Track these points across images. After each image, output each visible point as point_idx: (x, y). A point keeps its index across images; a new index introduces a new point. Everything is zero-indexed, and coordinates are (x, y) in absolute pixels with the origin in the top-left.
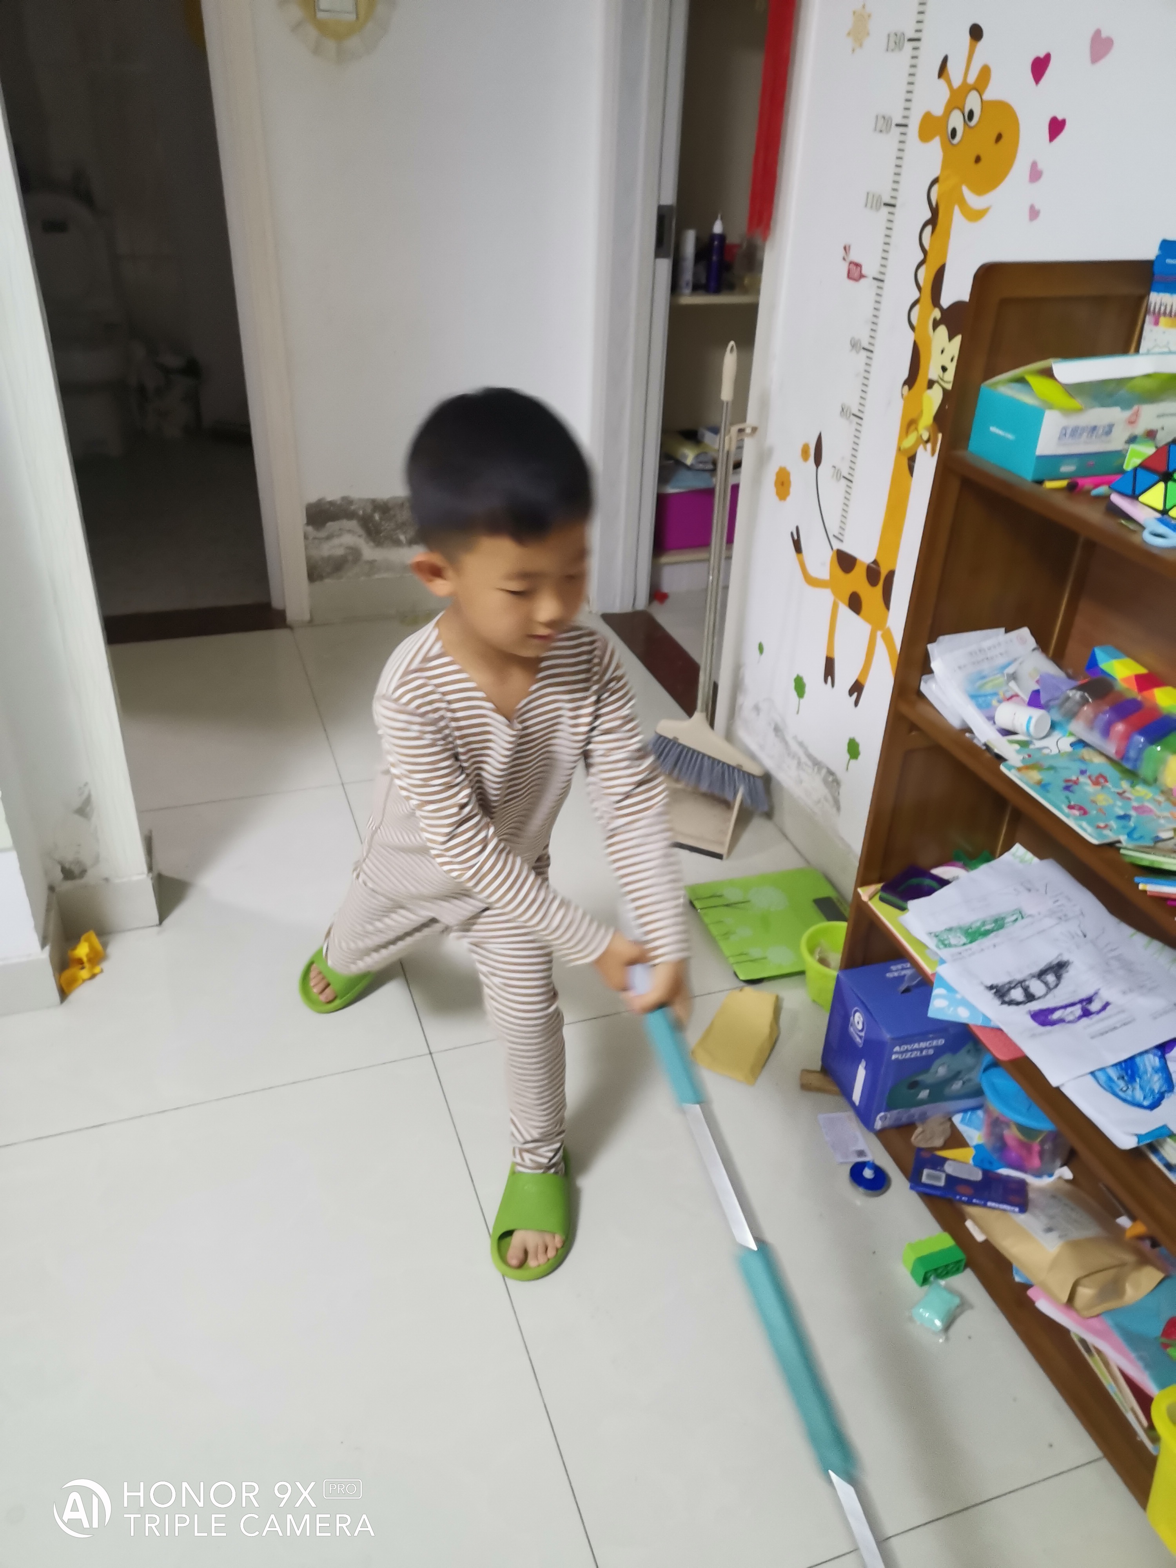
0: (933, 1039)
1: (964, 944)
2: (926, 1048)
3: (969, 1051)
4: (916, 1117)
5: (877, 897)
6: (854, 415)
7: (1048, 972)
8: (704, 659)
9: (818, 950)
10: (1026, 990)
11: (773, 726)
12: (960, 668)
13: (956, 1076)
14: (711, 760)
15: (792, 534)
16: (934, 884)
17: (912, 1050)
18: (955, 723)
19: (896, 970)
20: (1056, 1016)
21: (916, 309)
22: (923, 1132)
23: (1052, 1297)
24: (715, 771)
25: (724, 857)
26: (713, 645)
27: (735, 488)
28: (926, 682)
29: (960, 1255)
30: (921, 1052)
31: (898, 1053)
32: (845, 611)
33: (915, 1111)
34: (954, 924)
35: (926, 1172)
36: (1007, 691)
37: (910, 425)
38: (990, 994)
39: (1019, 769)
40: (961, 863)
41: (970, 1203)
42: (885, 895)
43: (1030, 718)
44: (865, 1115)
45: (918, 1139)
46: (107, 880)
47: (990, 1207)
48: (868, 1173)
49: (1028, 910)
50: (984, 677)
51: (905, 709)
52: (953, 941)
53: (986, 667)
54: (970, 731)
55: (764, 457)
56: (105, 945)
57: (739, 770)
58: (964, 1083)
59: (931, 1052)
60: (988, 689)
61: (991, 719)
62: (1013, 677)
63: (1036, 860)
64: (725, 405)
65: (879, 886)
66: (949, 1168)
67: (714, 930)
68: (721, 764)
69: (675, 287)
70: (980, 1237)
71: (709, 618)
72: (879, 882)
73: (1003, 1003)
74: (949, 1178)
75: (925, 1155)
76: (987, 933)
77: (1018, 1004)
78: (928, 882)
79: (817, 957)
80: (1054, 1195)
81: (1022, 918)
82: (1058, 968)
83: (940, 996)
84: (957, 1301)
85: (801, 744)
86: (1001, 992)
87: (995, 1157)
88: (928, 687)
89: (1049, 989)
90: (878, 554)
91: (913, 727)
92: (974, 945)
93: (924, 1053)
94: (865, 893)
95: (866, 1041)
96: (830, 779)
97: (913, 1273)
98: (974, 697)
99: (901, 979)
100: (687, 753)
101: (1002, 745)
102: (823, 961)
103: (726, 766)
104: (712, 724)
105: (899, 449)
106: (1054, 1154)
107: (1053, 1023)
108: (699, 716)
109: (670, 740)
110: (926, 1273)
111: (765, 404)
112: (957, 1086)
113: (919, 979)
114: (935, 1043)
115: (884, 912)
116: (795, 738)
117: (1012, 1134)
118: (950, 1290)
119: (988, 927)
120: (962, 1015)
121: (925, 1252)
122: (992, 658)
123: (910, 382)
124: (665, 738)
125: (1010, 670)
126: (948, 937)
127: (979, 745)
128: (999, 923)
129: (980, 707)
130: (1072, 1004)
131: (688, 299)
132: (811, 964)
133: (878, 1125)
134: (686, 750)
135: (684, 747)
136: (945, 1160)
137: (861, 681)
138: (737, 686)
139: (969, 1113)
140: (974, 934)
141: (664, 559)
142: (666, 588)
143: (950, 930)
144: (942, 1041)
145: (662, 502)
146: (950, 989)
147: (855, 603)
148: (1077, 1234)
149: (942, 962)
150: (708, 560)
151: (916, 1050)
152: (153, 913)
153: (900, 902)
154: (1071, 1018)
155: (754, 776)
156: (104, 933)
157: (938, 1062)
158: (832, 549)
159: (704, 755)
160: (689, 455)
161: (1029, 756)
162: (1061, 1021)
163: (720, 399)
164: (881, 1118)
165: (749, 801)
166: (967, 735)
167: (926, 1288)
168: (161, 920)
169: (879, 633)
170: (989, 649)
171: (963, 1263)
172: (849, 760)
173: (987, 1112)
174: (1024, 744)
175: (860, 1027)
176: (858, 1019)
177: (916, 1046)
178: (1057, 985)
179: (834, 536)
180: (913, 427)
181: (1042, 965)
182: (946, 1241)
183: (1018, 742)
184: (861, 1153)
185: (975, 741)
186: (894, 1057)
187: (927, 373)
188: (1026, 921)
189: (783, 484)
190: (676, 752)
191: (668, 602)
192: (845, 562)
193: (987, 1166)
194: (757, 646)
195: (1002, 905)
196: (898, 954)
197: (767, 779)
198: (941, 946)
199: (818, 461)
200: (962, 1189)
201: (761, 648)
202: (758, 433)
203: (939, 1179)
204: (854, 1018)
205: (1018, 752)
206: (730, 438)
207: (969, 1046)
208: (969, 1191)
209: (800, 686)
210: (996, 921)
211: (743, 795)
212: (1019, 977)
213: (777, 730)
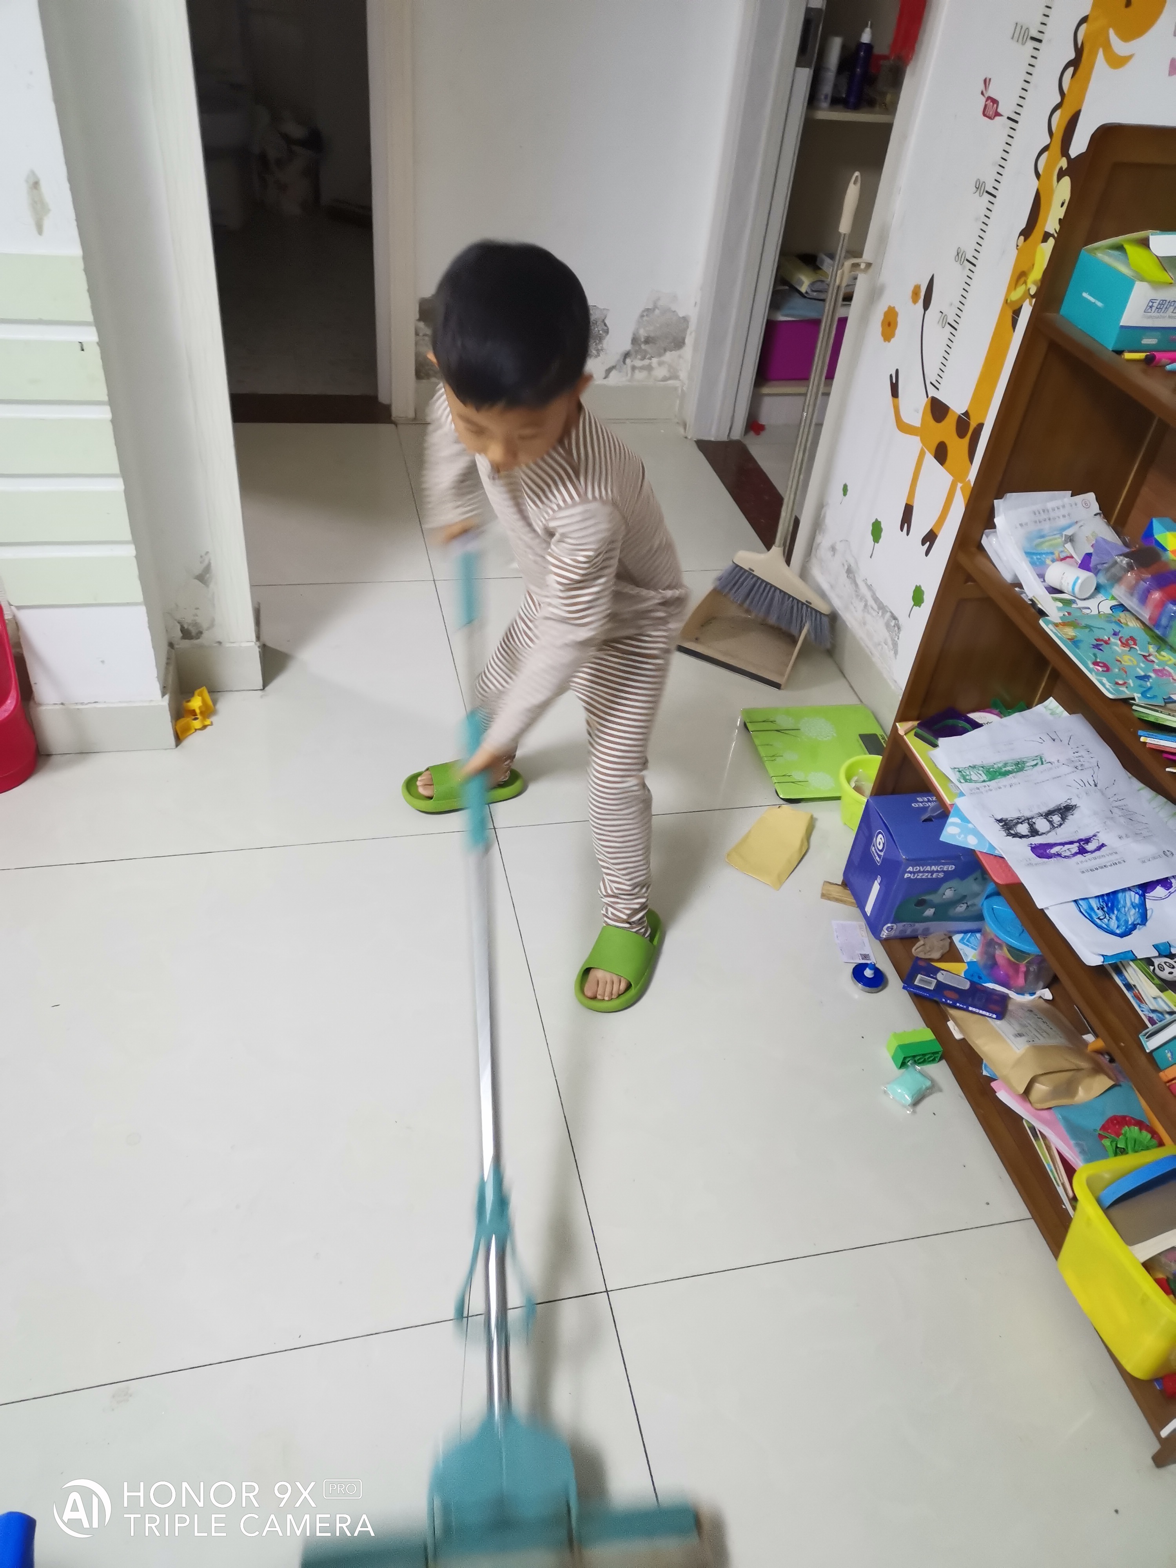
0: (944, 864)
1: (984, 781)
2: (937, 871)
3: (976, 879)
4: (920, 932)
5: (913, 733)
6: (968, 260)
7: (1056, 813)
8: (788, 492)
9: (855, 778)
10: (1032, 826)
11: (846, 567)
12: (1021, 525)
13: (961, 899)
14: (782, 593)
15: (891, 376)
16: (967, 726)
17: (924, 872)
18: (1008, 577)
19: (921, 801)
20: (1054, 851)
21: (1045, 155)
22: (924, 945)
23: (1010, 1089)
24: (785, 604)
25: (782, 687)
26: (798, 482)
27: (843, 322)
28: (987, 536)
29: (938, 1048)
30: (932, 875)
31: (910, 873)
32: (930, 460)
33: (920, 926)
34: (978, 762)
35: (919, 976)
36: (1062, 552)
37: (1020, 276)
38: (998, 826)
39: (1056, 625)
40: (997, 711)
41: (954, 1006)
42: (919, 731)
43: (1078, 578)
44: (874, 925)
45: (918, 950)
46: (220, 643)
47: (972, 1012)
48: (868, 973)
49: (1047, 757)
50: (1043, 537)
51: (963, 559)
52: (974, 777)
53: (1046, 527)
54: (1020, 586)
55: (875, 293)
56: (215, 702)
57: (807, 606)
58: (968, 906)
59: (941, 875)
60: (1045, 548)
61: (1042, 576)
62: (1071, 539)
63: (1066, 713)
64: (843, 236)
65: (916, 723)
66: (940, 977)
67: (762, 751)
68: (791, 599)
69: (812, 100)
70: (958, 1036)
71: (798, 455)
72: (917, 720)
73: (1009, 834)
74: (939, 984)
75: (922, 964)
76: (1006, 774)
77: (1023, 837)
78: (962, 724)
79: (853, 785)
80: (1030, 1010)
81: (1042, 764)
82: (1065, 811)
83: (954, 824)
84: (928, 1083)
85: (870, 587)
86: (1008, 826)
87: (984, 973)
88: (989, 542)
89: (1053, 827)
90: (970, 406)
91: (969, 578)
92: (993, 784)
93: (934, 876)
94: (902, 728)
95: (884, 860)
96: (893, 623)
97: (894, 1058)
98: (1028, 554)
99: (925, 809)
100: (761, 585)
101: (1047, 603)
102: (858, 789)
103: (795, 602)
104: (788, 561)
105: (1006, 301)
106: (1038, 977)
107: (1049, 857)
108: (777, 551)
109: (746, 571)
110: (905, 1058)
111: (883, 240)
112: (961, 909)
113: (942, 810)
114: (945, 868)
115: (916, 746)
116: (865, 581)
117: (1002, 955)
118: (922, 1074)
119: (1009, 768)
120: (971, 842)
121: (907, 1041)
122: (1054, 519)
123: (1026, 233)
124: (741, 568)
125: (1069, 532)
126: (970, 773)
127: (1027, 600)
128: (1019, 766)
129: (1033, 564)
130: (1071, 843)
131: (825, 114)
132: (848, 790)
133: (884, 934)
134: (759, 582)
135: (759, 578)
136: (939, 970)
137: (935, 531)
138: (818, 525)
139: (969, 934)
140: (994, 773)
141: (765, 390)
142: (763, 420)
143: (974, 767)
144: (952, 867)
145: (771, 327)
146: (964, 819)
147: (941, 454)
148: (1042, 1041)
149: (962, 794)
150: (805, 395)
151: (928, 872)
152: (257, 678)
153: (931, 738)
154: (1068, 853)
155: (821, 613)
156: (214, 691)
157: (946, 885)
158: (927, 397)
159: (776, 588)
160: (805, 282)
161: (1069, 614)
162: (1058, 855)
163: (838, 230)
164: (887, 929)
165: (813, 636)
166: (1017, 589)
167: (903, 1070)
168: (265, 685)
169: (960, 485)
170: (1053, 510)
171: (939, 1056)
172: (913, 606)
173: (984, 935)
174: (1067, 603)
175: (880, 847)
176: (880, 840)
177: (928, 868)
178: (1061, 825)
179: (931, 383)
180: (1022, 280)
181: (1051, 806)
182: (928, 1035)
183: (1061, 600)
184: (865, 957)
185: (1023, 596)
186: (906, 876)
187: (1044, 226)
188: (1046, 766)
189: (889, 325)
190: (750, 582)
191: (764, 434)
192: (938, 410)
193: (976, 979)
194: (842, 487)
195: (1025, 750)
196: (925, 787)
197: (834, 618)
198: (962, 781)
199: (926, 305)
200: (947, 993)
201: (845, 489)
202: (871, 270)
203: (930, 983)
204: (876, 840)
205: (1059, 609)
206: (843, 274)
207: (978, 874)
208: (955, 996)
209: (877, 530)
210: (1017, 764)
211: (809, 631)
212: (1028, 814)
213: (849, 571)
